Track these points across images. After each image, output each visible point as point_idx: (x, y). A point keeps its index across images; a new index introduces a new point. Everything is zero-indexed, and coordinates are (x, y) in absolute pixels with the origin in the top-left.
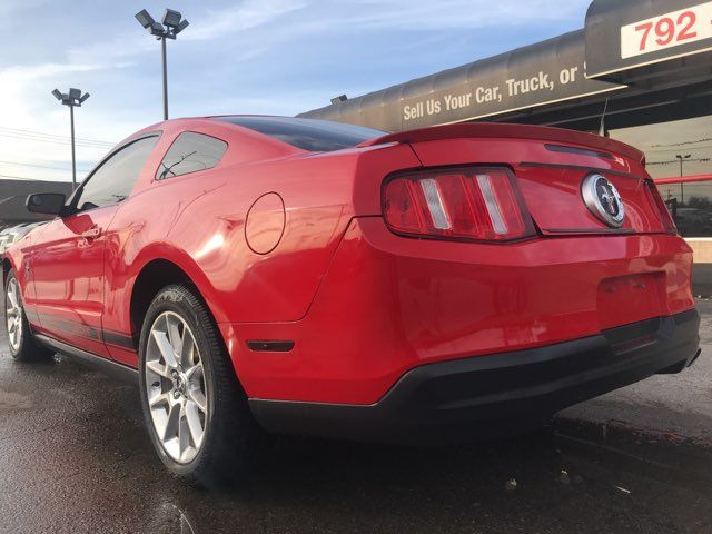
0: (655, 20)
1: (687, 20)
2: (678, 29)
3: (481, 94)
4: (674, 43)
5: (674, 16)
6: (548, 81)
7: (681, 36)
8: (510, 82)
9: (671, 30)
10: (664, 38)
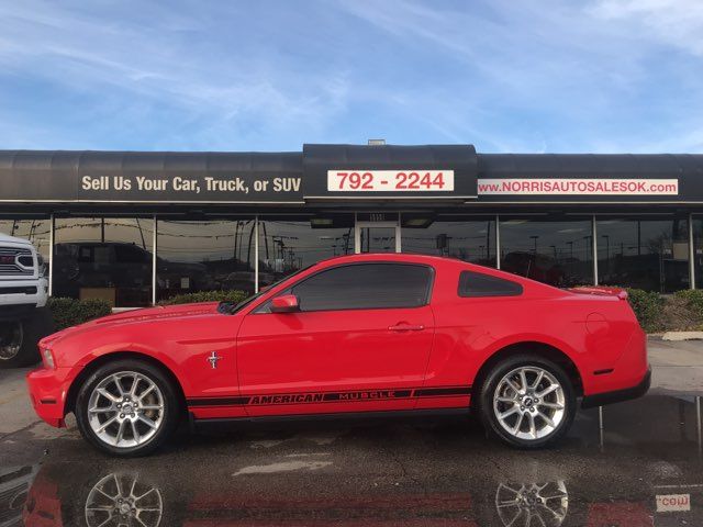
0: (350, 172)
1: (368, 178)
2: (363, 182)
3: (178, 183)
4: (360, 189)
5: (361, 173)
6: (244, 186)
7: (364, 186)
8: (209, 179)
9: (359, 181)
10: (355, 185)
